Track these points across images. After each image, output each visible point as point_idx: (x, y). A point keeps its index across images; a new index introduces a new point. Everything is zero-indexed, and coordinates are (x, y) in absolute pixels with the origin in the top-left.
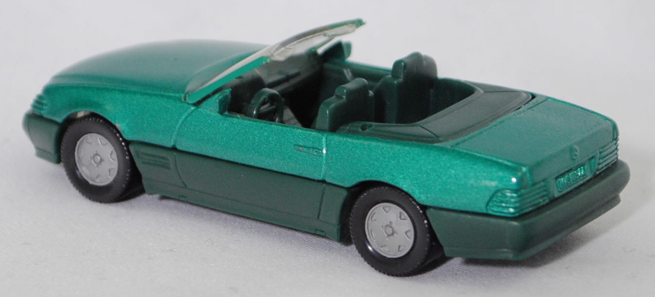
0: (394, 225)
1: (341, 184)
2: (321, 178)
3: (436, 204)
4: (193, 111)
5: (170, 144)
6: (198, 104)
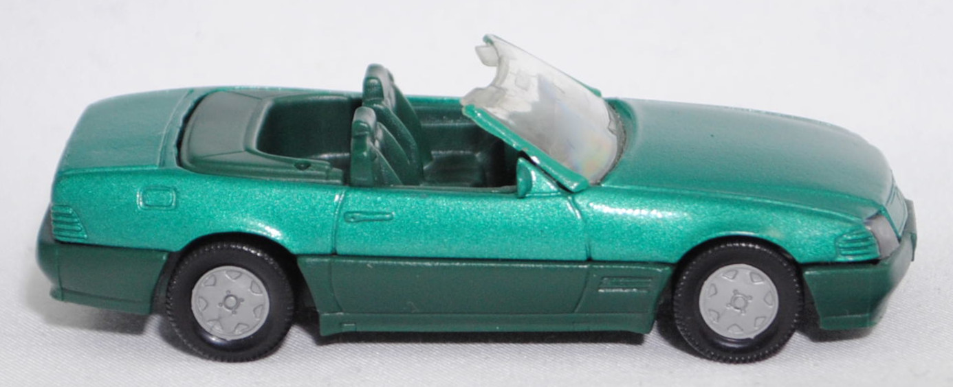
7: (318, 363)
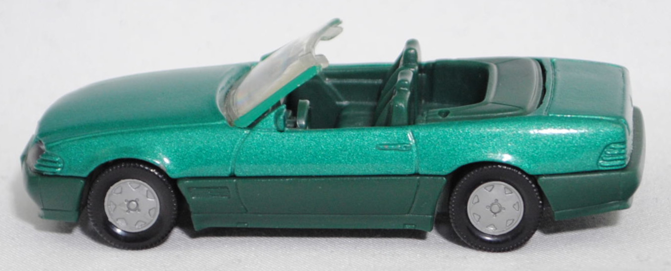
0: (500, 202)
1: (438, 173)
2: (413, 172)
3: (547, 171)
4: (248, 135)
5: (226, 173)
6: (251, 127)
7: (211, 256)
